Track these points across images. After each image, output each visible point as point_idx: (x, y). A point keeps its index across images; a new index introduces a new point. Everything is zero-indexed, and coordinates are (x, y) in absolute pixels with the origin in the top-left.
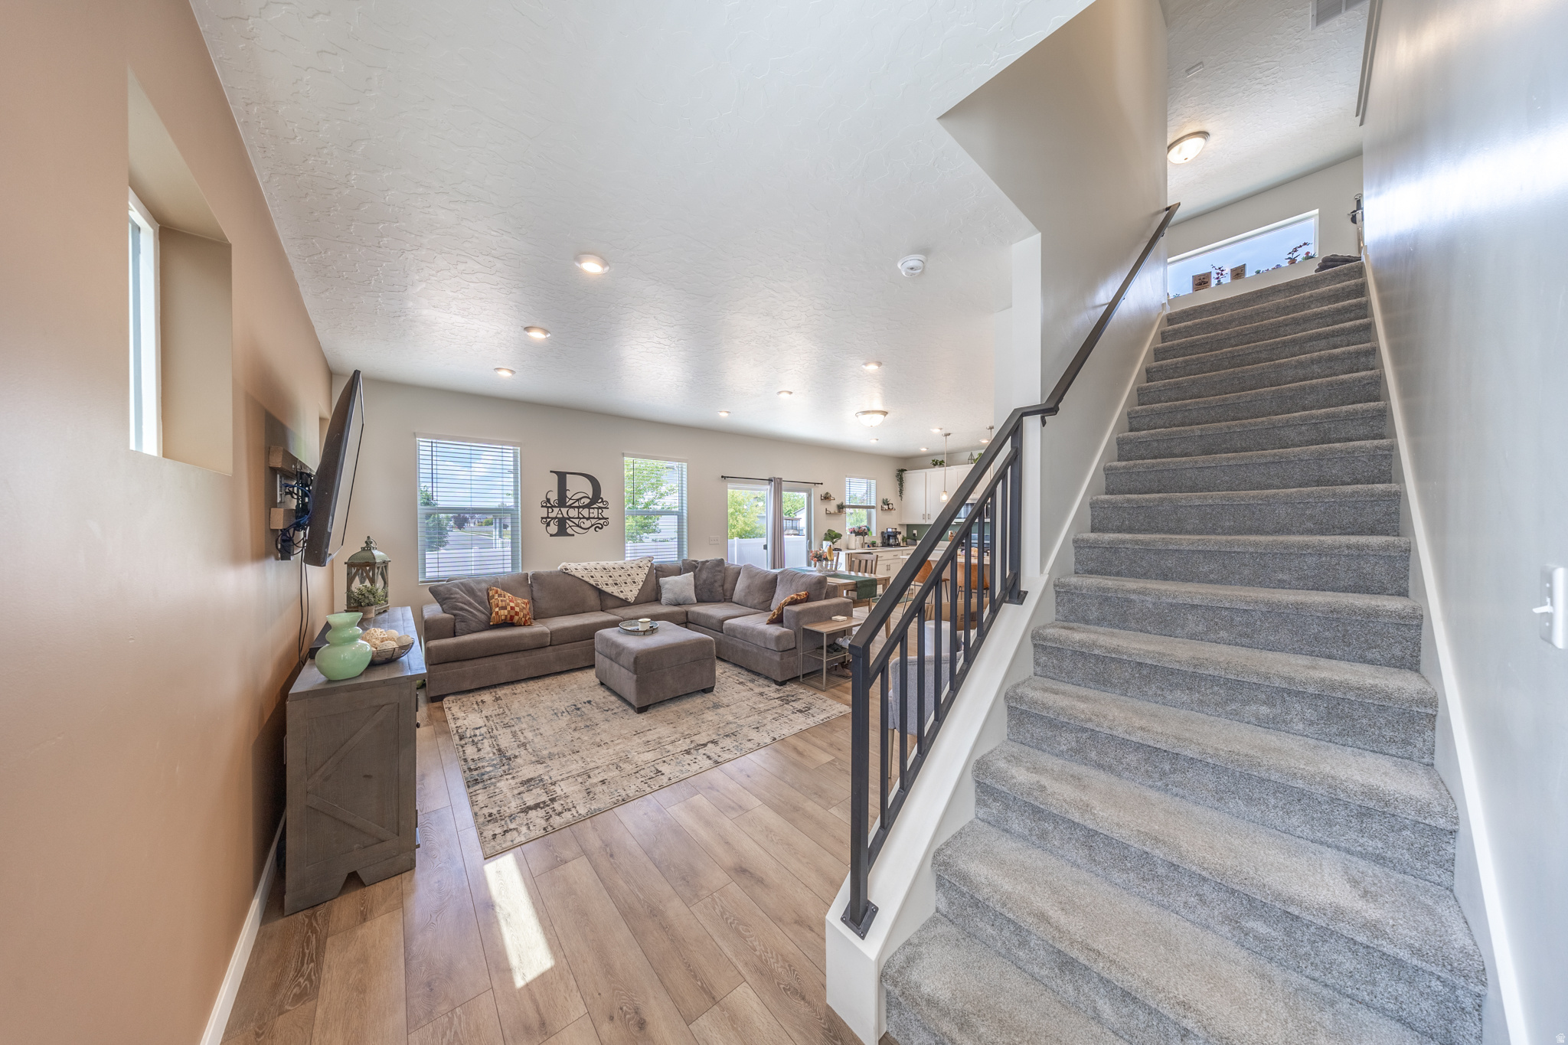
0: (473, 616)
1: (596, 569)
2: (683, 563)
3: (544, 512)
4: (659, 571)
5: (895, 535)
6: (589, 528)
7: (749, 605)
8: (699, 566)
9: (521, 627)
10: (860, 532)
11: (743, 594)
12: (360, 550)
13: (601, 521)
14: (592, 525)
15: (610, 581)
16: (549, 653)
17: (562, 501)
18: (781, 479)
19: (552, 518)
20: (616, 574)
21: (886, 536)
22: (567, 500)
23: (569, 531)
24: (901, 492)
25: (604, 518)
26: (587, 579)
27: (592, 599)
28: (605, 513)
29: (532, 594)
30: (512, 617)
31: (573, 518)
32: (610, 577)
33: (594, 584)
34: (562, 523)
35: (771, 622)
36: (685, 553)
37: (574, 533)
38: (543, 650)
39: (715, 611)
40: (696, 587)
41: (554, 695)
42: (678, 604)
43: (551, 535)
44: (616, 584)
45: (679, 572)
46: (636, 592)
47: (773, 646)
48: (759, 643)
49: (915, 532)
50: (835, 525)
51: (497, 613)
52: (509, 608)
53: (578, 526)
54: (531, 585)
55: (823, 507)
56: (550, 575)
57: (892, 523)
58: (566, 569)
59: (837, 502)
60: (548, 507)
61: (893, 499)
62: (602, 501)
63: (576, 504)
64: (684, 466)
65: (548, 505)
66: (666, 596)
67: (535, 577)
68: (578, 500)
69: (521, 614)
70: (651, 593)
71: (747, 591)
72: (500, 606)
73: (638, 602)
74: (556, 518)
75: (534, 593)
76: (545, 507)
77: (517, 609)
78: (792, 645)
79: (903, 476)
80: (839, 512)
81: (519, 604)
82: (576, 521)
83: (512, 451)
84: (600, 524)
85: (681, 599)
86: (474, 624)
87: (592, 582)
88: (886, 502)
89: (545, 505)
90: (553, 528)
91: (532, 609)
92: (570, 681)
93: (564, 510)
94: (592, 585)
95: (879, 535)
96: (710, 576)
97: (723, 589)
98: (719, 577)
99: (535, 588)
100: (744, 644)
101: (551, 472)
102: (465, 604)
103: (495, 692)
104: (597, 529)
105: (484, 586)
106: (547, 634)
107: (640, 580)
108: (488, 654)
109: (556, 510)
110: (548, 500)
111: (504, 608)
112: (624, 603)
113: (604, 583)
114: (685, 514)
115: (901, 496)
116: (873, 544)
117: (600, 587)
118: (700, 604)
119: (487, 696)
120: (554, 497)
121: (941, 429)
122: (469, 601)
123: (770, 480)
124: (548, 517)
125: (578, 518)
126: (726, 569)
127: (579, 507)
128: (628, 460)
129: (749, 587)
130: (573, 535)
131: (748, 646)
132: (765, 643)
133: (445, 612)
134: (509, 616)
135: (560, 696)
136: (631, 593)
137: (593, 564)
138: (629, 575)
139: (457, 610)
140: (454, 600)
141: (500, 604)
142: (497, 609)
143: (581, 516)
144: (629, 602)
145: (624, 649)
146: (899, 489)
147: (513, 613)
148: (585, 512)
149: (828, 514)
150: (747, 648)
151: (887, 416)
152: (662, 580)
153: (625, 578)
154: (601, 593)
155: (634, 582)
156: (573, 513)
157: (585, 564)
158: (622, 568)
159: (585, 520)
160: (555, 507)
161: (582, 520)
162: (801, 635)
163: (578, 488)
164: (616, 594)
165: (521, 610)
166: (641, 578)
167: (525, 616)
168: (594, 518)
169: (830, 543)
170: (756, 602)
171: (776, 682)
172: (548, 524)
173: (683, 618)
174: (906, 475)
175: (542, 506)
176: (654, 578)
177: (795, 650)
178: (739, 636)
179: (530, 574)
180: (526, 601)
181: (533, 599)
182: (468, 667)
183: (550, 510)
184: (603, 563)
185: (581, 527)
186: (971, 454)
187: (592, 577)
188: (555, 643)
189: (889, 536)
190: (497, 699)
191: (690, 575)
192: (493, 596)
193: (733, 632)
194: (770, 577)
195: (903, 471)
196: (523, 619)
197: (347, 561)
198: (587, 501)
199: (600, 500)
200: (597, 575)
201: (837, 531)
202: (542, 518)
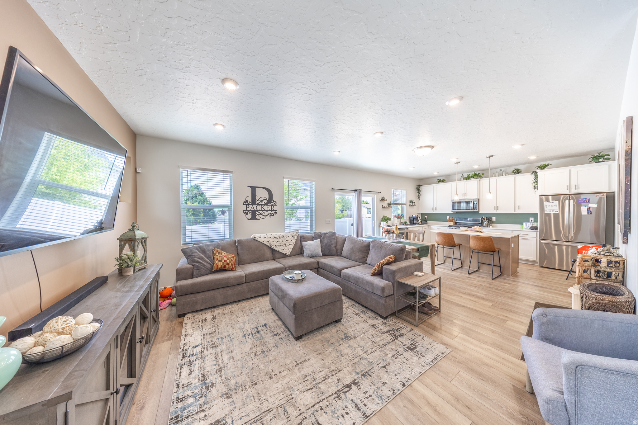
0: (203, 266)
1: (270, 237)
2: (314, 234)
3: (244, 207)
4: (302, 238)
5: (417, 219)
6: (267, 216)
7: (353, 259)
8: (323, 236)
9: (230, 272)
10: (399, 217)
11: (349, 253)
12: (128, 230)
13: (273, 212)
14: (269, 214)
15: (278, 244)
16: (245, 287)
17: (253, 202)
18: (361, 190)
19: (249, 211)
20: (280, 240)
21: (412, 219)
22: (256, 201)
23: (257, 217)
24: (419, 196)
25: (274, 210)
26: (266, 243)
27: (268, 254)
28: (275, 208)
29: (237, 251)
30: (225, 266)
31: (259, 210)
32: (278, 241)
33: (269, 245)
34: (254, 213)
35: (374, 275)
36: (314, 228)
37: (259, 218)
38: (241, 286)
39: (334, 262)
40: (321, 247)
41: (246, 317)
42: (312, 257)
43: (248, 219)
44: (280, 246)
45: (312, 239)
46: (290, 250)
47: (379, 293)
48: (367, 289)
49: (426, 217)
50: (387, 213)
51: (217, 264)
52: (223, 261)
53: (261, 214)
54: (237, 247)
55: (381, 204)
56: (247, 241)
57: (414, 212)
58: (255, 238)
59: (388, 202)
60: (247, 205)
61: (415, 200)
62: (274, 202)
63: (261, 203)
64: (313, 184)
65: (247, 204)
66: (306, 252)
67: (239, 242)
68: (261, 201)
69: (230, 264)
70: (299, 251)
71: (351, 251)
72: (219, 260)
73: (291, 255)
74: (251, 210)
75: (238, 250)
76: (245, 204)
77: (228, 261)
78: (392, 293)
79: (420, 188)
80: (389, 207)
81: (228, 257)
82: (261, 212)
83: (229, 176)
84: (273, 213)
85: (314, 254)
86: (204, 270)
87: (268, 244)
88: (411, 202)
89: (245, 203)
90: (249, 216)
91: (237, 259)
92: (255, 305)
93: (255, 206)
94: (268, 246)
95: (408, 218)
96: (329, 241)
97: (336, 249)
98: (333, 242)
99: (239, 247)
100: (356, 287)
101: (248, 186)
102: (200, 259)
103: (214, 311)
104: (271, 216)
105: (211, 248)
106: (243, 276)
107: (293, 243)
108: (210, 289)
109: (251, 206)
110: (247, 201)
111: (221, 261)
112: (285, 256)
113: (274, 245)
114: (314, 208)
115: (419, 198)
116: (405, 223)
117: (272, 247)
118: (324, 257)
119: (208, 315)
120: (249, 199)
121: (457, 159)
122: (202, 257)
123: (355, 191)
124: (247, 210)
125: (262, 210)
126: (337, 237)
127: (262, 205)
128: (286, 181)
129: (352, 249)
130: (259, 219)
131: (359, 288)
132: (373, 290)
133: (189, 264)
134: (223, 266)
135: (249, 317)
136: (288, 250)
137: (269, 235)
138: (287, 241)
139: (195, 262)
140: (194, 257)
141: (219, 258)
142: (217, 262)
143: (263, 209)
144: (287, 255)
145: (286, 294)
146: (417, 195)
147: (225, 264)
148: (265, 207)
149: (384, 208)
150: (359, 290)
151: (433, 149)
152: (304, 243)
153: (285, 242)
154: (273, 250)
155: (290, 245)
156: (259, 208)
157: (265, 235)
158: (284, 237)
159: (265, 212)
160: (250, 205)
161: (263, 211)
162: (396, 286)
163: (261, 194)
164: (280, 251)
165: (230, 262)
166: (293, 242)
167: (232, 265)
168: (269, 210)
169: (385, 223)
170: (357, 258)
171: (382, 317)
172: (247, 214)
173: (316, 266)
174: (422, 188)
175: (244, 204)
176: (300, 242)
177: (393, 296)
178: (352, 281)
179: (237, 241)
180: (234, 256)
181: (238, 254)
182: (199, 296)
183: (248, 206)
184: (274, 234)
185: (263, 215)
186: (463, 175)
187: (268, 242)
188: (248, 282)
189: (414, 219)
190: (214, 318)
191: (318, 241)
192: (216, 253)
193: (348, 278)
194: (365, 244)
195: (420, 185)
196: (231, 267)
197: (119, 238)
198: (266, 202)
199: (272, 201)
200: (271, 240)
201: (388, 217)
202: (244, 210)
